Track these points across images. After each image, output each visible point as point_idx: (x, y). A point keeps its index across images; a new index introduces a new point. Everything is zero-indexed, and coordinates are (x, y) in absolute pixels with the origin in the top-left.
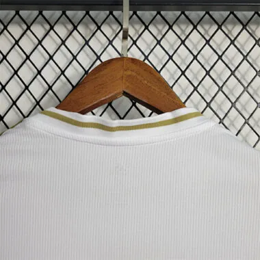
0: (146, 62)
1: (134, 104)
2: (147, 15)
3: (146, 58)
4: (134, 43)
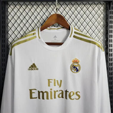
0: (62, 15)
1: (59, 25)
2: (62, 3)
3: (62, 13)
4: (59, 10)
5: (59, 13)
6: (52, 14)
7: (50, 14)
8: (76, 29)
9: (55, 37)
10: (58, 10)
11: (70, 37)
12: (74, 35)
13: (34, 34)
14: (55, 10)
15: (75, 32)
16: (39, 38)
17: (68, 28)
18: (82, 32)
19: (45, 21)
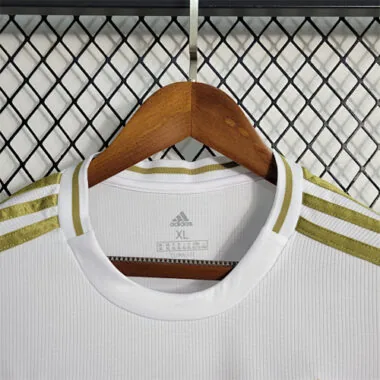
3: (223, 81)
4: (207, 60)
5: (206, 77)
6: (165, 81)
7: (156, 81)
8: (312, 179)
9: (182, 219)
10: (201, 60)
11: (277, 229)
12: (301, 219)
13: (44, 203)
14: (184, 61)
15: (307, 199)
16: (79, 230)
17: (265, 169)
18: (346, 190)
19: (123, 123)
